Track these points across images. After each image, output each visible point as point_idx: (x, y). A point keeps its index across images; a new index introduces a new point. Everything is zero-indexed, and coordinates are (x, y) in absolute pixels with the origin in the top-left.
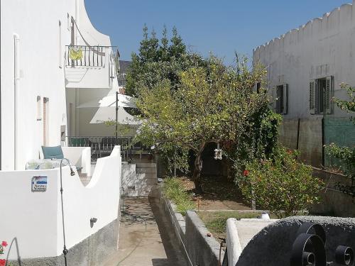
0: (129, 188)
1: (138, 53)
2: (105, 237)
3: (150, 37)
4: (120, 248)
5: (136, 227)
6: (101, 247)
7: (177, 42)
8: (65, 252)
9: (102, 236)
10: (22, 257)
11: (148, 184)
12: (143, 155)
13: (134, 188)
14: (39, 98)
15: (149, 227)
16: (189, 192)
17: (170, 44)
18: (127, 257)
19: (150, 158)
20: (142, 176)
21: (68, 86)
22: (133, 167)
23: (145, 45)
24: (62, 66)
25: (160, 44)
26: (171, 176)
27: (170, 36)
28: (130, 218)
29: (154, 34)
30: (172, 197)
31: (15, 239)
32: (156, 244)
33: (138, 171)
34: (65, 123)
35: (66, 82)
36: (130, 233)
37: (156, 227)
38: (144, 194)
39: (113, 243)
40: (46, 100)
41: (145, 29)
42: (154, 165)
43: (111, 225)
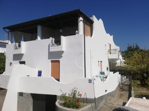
0: (125, 82)
1: (127, 50)
2: (110, 95)
3: (130, 46)
4: (116, 98)
5: (123, 92)
6: (109, 97)
7: (137, 46)
8: (95, 98)
9: (109, 94)
10: (87, 97)
11: (130, 81)
12: (129, 74)
13: (126, 82)
14: (99, 61)
15: (126, 93)
16: (139, 85)
17: (135, 47)
18: (117, 100)
19: (131, 74)
20: (128, 79)
21: (109, 58)
22: (125, 77)
23: (128, 48)
24: (107, 54)
25: (132, 47)
26: (135, 80)
27: (135, 45)
28: (122, 90)
29: (131, 45)
30: (133, 86)
31: (85, 93)
32: (126, 98)
33: (127, 78)
34: (108, 66)
35: (108, 57)
36: (121, 94)
37: (128, 93)
38: (128, 84)
39: (114, 96)
40: (101, 62)
41: (128, 44)
42: (131, 77)
43: (112, 92)
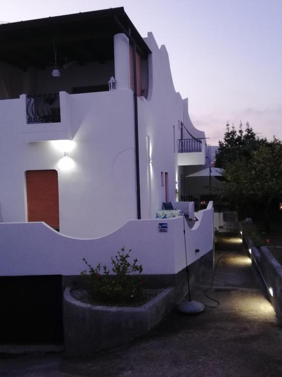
0: (220, 227)
1: (223, 141)
2: (205, 261)
3: (231, 130)
6: (203, 268)
13: (223, 227)
23: (228, 135)
27: (244, 128)
29: (233, 128)
40: (166, 173)
41: (228, 125)
